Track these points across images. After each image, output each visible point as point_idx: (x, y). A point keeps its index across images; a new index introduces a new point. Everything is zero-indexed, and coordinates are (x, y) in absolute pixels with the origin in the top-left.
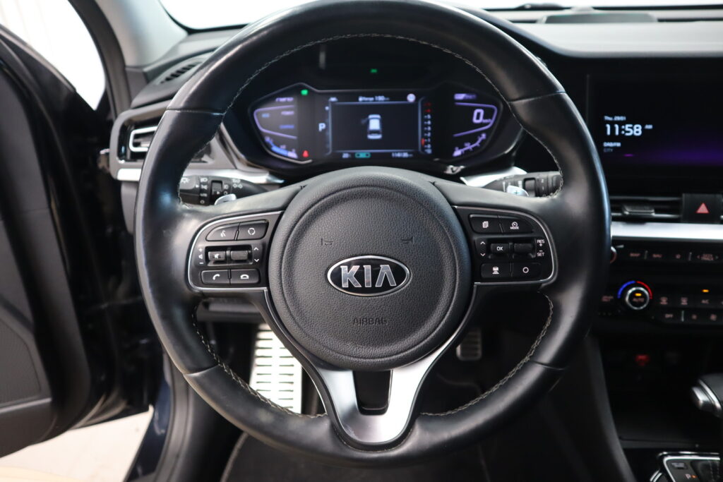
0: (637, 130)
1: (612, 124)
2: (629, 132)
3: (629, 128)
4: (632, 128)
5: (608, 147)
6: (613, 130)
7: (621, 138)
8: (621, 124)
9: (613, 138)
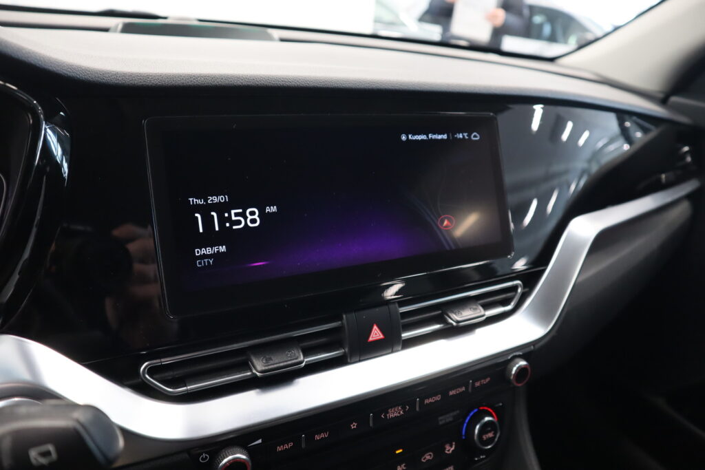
0: (252, 218)
1: (205, 210)
2: (239, 222)
3: (236, 215)
4: (243, 215)
5: (204, 256)
6: (208, 221)
7: (226, 236)
8: (221, 209)
9: (210, 238)
